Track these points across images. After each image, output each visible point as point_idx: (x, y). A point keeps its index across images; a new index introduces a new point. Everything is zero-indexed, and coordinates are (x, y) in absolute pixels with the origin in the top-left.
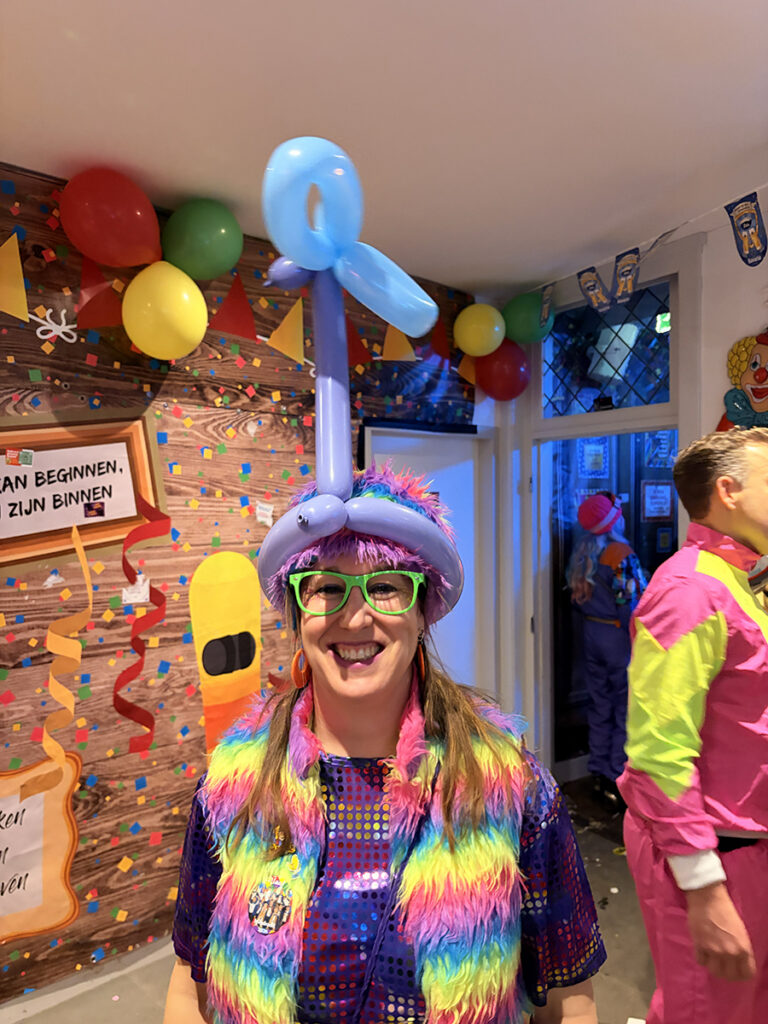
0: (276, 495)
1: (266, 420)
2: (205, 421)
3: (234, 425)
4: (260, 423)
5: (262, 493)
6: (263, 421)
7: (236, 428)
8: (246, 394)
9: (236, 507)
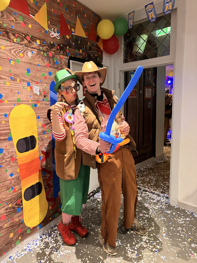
0: (40, 83)
1: (35, 51)
2: (10, 48)
3: (22, 52)
4: (33, 52)
5: (35, 81)
6: (34, 52)
7: (23, 53)
8: (27, 39)
9: (26, 86)
